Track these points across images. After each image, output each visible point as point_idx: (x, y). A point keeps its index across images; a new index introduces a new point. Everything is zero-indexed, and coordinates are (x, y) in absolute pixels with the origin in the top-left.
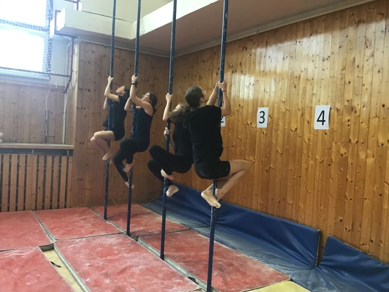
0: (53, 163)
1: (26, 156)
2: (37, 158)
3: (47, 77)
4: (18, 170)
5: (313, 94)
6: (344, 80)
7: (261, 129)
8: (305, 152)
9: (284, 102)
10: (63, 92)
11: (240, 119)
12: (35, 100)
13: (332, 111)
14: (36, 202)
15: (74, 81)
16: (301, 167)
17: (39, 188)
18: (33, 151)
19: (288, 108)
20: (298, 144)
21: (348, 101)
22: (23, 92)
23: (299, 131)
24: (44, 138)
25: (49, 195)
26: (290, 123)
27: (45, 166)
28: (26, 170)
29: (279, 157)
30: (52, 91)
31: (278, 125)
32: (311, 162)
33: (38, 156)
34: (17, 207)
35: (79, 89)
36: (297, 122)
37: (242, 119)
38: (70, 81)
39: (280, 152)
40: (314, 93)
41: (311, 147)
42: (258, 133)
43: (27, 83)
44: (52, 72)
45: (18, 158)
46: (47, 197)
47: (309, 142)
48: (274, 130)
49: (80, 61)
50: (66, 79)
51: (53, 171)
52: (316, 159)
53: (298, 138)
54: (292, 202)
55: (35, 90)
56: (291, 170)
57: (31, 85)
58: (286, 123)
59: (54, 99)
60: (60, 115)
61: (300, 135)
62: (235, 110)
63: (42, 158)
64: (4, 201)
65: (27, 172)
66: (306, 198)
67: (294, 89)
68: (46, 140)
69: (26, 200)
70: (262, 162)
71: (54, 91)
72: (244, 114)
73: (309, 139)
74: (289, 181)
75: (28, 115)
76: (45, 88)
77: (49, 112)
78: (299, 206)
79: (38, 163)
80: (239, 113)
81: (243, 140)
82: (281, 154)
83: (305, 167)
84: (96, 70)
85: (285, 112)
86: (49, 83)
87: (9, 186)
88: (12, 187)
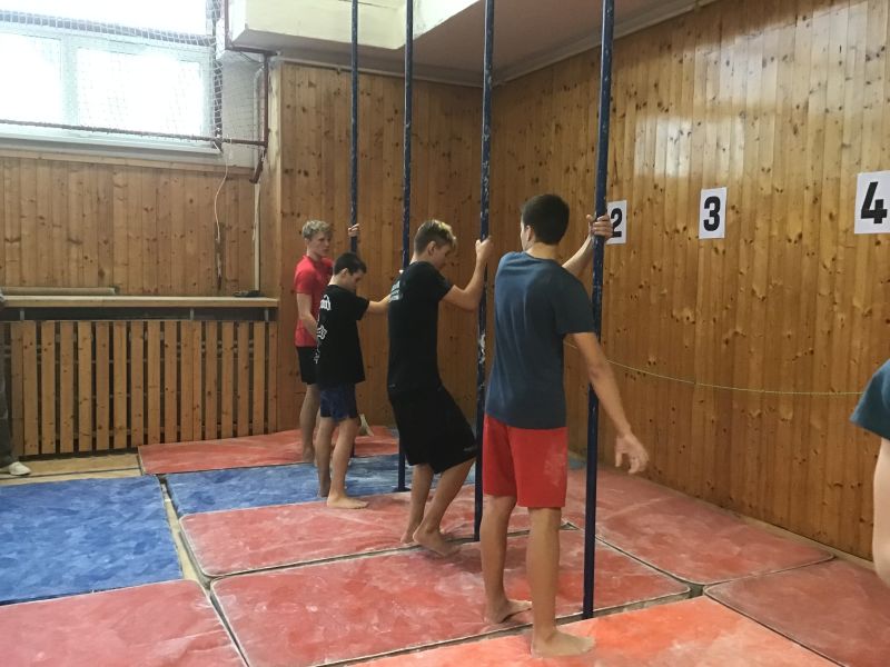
0: (236, 338)
1: (179, 324)
2: (200, 327)
3: (214, 147)
4: (162, 355)
7: (711, 241)
8: (824, 291)
10: (251, 181)
11: (658, 220)
12: (191, 201)
14: (203, 424)
15: (274, 153)
16: (814, 331)
17: (209, 393)
18: (192, 313)
19: (776, 186)
20: (805, 273)
22: (166, 183)
23: (806, 240)
24: (215, 283)
25: (231, 410)
26: (784, 221)
27: (220, 346)
28: (179, 355)
29: (757, 307)
30: (227, 179)
31: (754, 228)
32: (839, 316)
33: (203, 324)
34: (163, 435)
35: (285, 171)
36: (801, 217)
37: (663, 219)
38: (265, 153)
39: (759, 294)
41: (839, 278)
42: (702, 250)
43: (172, 163)
44: (226, 136)
45: (162, 329)
46: (226, 413)
47: (835, 266)
48: (742, 241)
49: (284, 107)
50: (256, 150)
51: (236, 356)
52: (853, 307)
53: (806, 259)
54: (791, 415)
55: (190, 179)
56: (789, 336)
57: (182, 167)
58: (774, 221)
59: (233, 198)
60: (247, 233)
61: (811, 249)
62: (645, 200)
63: (212, 328)
64: (137, 422)
65: (183, 359)
66: (828, 404)
67: (793, 137)
68: (219, 287)
69: (182, 420)
70: (714, 320)
71: (232, 179)
72: (668, 206)
73: (833, 259)
74: (785, 364)
75: (179, 236)
76: (213, 174)
77: (222, 225)
78: (810, 426)
79: (204, 339)
80: (655, 206)
81: (664, 269)
82: (764, 298)
83: (826, 329)
84: (320, 127)
85: (771, 196)
86: (220, 161)
87: (146, 390)
88: (150, 391)
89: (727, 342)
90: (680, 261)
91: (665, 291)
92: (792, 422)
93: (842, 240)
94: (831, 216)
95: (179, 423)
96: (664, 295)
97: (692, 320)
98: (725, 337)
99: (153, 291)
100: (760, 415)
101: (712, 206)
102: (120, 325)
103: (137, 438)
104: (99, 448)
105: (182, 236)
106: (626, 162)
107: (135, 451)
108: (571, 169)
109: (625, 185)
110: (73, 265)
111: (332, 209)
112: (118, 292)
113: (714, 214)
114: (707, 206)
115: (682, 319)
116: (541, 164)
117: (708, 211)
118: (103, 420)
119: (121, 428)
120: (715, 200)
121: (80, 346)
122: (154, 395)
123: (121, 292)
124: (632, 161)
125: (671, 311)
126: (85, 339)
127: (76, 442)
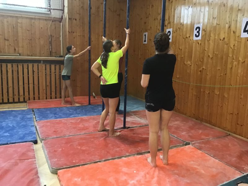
0: (55, 70)
1: (38, 65)
2: (44, 66)
3: (48, 11)
4: (33, 74)
5: (239, 10)
7: (197, 40)
8: (231, 55)
10: (59, 22)
11: (181, 34)
12: (42, 28)
14: (46, 95)
15: (66, 13)
16: (227, 68)
17: (48, 86)
18: (42, 62)
19: (217, 23)
20: (225, 50)
22: (34, 22)
23: (226, 40)
24: (49, 53)
26: (219, 34)
27: (51, 72)
28: (38, 74)
29: (210, 60)
30: (52, 21)
31: (210, 36)
32: (235, 63)
33: (45, 65)
34: (34, 98)
35: (69, 19)
36: (225, 33)
37: (183, 34)
38: (63, 13)
39: (211, 57)
41: (235, 51)
42: (194, 43)
43: (35, 16)
44: (52, 7)
45: (33, 66)
46: (53, 92)
47: (234, 48)
48: (206, 40)
51: (55, 75)
52: (239, 61)
53: (226, 45)
54: (218, 93)
55: (41, 21)
56: (219, 69)
57: (39, 17)
58: (216, 34)
59: (54, 27)
60: (59, 38)
61: (227, 42)
62: (178, 28)
63: (48, 66)
64: (26, 94)
65: (39, 75)
66: (230, 90)
67: (224, 7)
68: (51, 54)
69: (40, 93)
70: (197, 65)
71: (54, 21)
72: (184, 30)
73: (234, 45)
74: (217, 78)
75: (38, 38)
76: (48, 20)
77: (51, 36)
78: (224, 96)
79: (46, 70)
80: (181, 30)
81: (183, 49)
82: (212, 58)
83: (230, 67)
84: (80, 5)
85: (216, 26)
86: (50, 16)
87: (29, 85)
88: (30, 85)
89: (200, 71)
90: (187, 47)
91: (183, 56)
92: (219, 95)
93: (237, 39)
94: (234, 32)
95: (39, 94)
96: (182, 57)
97: (190, 65)
98: (200, 70)
99: (31, 55)
100: (209, 93)
101: (198, 30)
102: (20, 65)
103: (27, 98)
104: (15, 101)
105: (39, 39)
106: (172, 16)
107: (26, 102)
108: (156, 19)
109: (172, 23)
110: (6, 47)
111: (84, 31)
112: (20, 55)
113: (198, 32)
114: (196, 30)
115: (187, 64)
116: (147, 18)
117: (196, 31)
118: (16, 93)
119: (22, 95)
120: (199, 28)
121: (8, 71)
122: (31, 86)
123: (21, 55)
124: (174, 16)
125: (184, 62)
126: (10, 69)
127: (8, 99)
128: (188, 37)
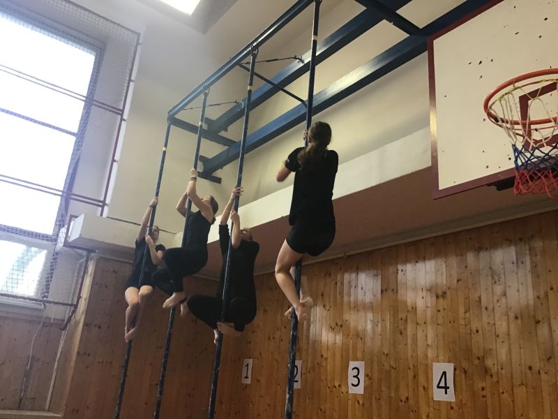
3: (40, 305)
5: (428, 345)
6: (469, 326)
7: (355, 395)
9: (387, 355)
11: (323, 378)
12: (15, 340)
13: (457, 372)
15: (81, 312)
19: (392, 365)
21: (479, 358)
23: (411, 401)
24: (17, 402)
26: (398, 387)
31: (380, 390)
35: (86, 325)
36: (407, 387)
37: (326, 379)
38: (74, 312)
40: (429, 343)
42: (350, 401)
44: (50, 299)
48: (374, 399)
49: (94, 283)
50: (68, 310)
53: (412, 414)
55: (19, 324)
57: (15, 316)
58: (392, 388)
59: (46, 339)
60: (49, 364)
61: (414, 408)
62: (316, 364)
67: (400, 336)
68: (20, 404)
71: (46, 326)
72: (329, 369)
73: (427, 416)
76: (34, 322)
77: (33, 358)
80: (321, 368)
81: (328, 412)
85: (389, 371)
86: (42, 314)
90: (337, 407)
93: (431, 404)
94: (424, 387)
106: (304, 338)
108: (271, 338)
109: (304, 353)
111: (113, 352)
128: (337, 387)
